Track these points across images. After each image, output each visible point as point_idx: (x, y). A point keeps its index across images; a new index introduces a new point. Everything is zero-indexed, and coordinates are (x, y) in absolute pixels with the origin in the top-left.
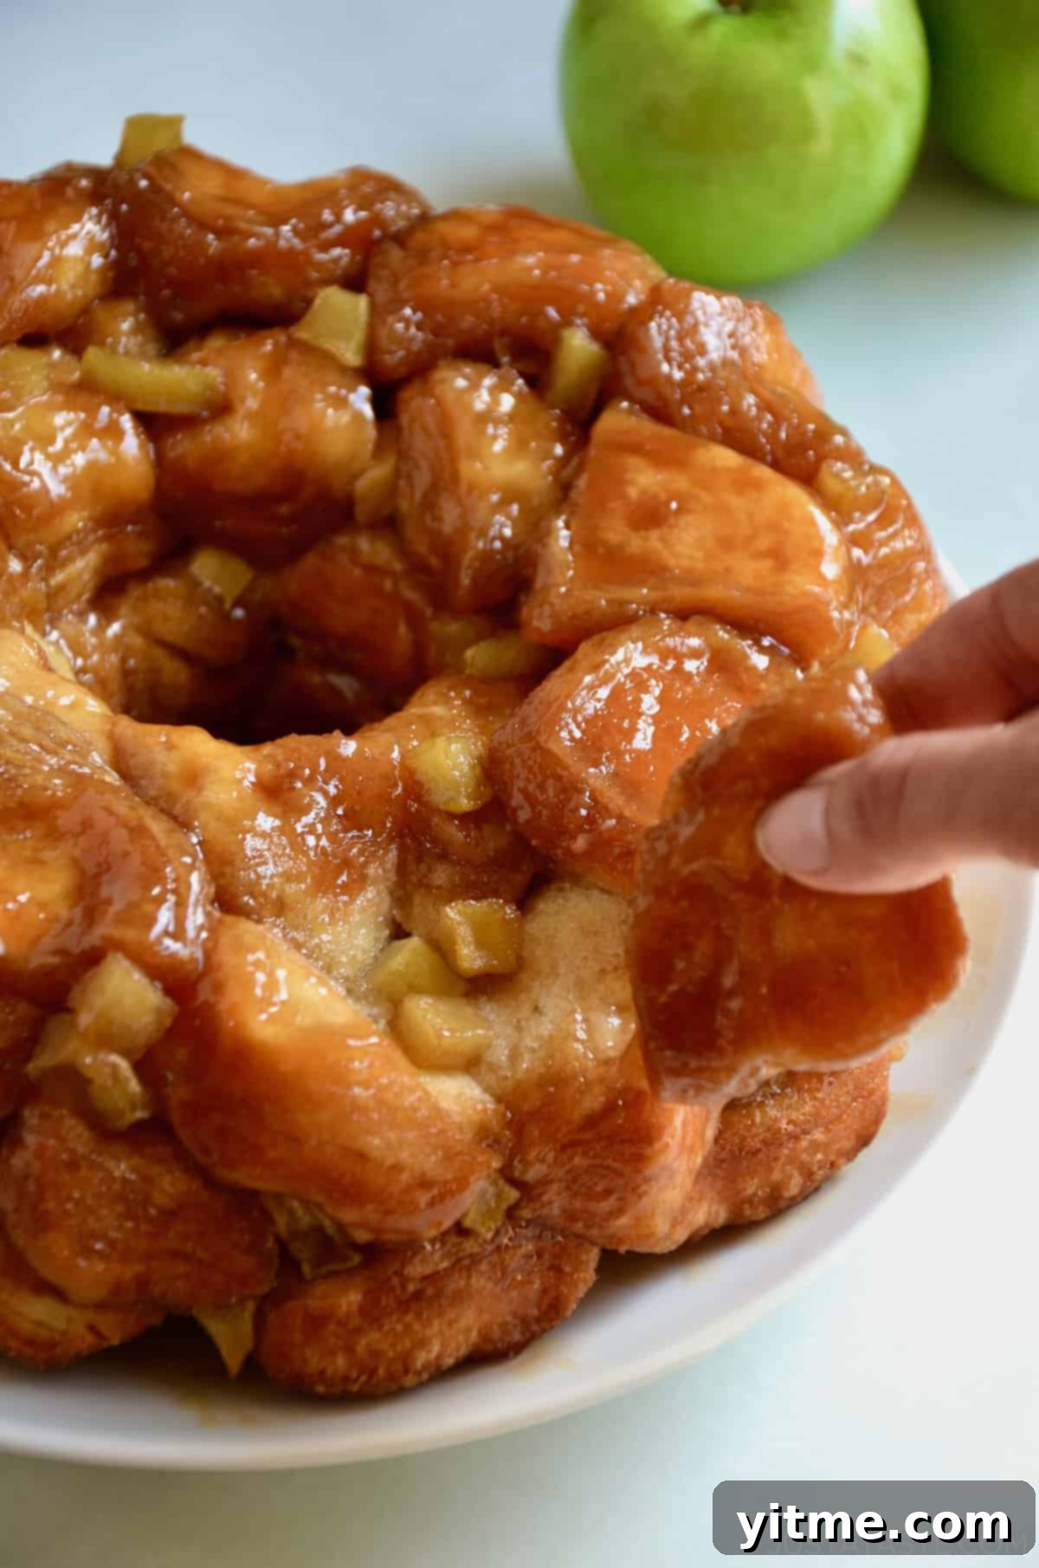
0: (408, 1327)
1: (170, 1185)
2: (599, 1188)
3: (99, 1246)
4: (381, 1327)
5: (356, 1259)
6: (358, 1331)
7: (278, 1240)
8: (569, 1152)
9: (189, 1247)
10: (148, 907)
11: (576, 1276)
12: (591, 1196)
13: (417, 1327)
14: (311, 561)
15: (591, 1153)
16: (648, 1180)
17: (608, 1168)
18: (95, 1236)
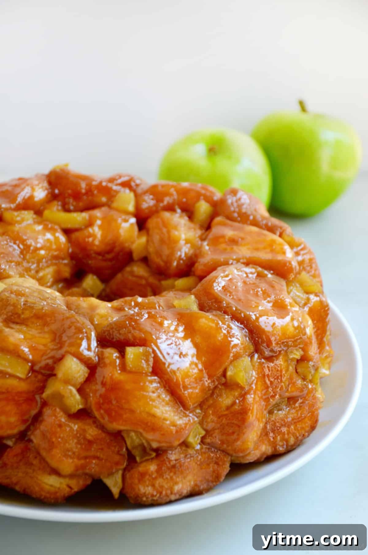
0: (171, 478)
1: (92, 432)
2: (231, 431)
3: (70, 453)
4: (163, 477)
5: (154, 454)
6: (155, 478)
7: (127, 449)
8: (221, 418)
9: (98, 454)
10: (79, 341)
11: (223, 466)
12: (228, 434)
13: (174, 477)
14: (119, 276)
15: (228, 418)
16: (246, 428)
17: (233, 423)
18: (68, 450)
